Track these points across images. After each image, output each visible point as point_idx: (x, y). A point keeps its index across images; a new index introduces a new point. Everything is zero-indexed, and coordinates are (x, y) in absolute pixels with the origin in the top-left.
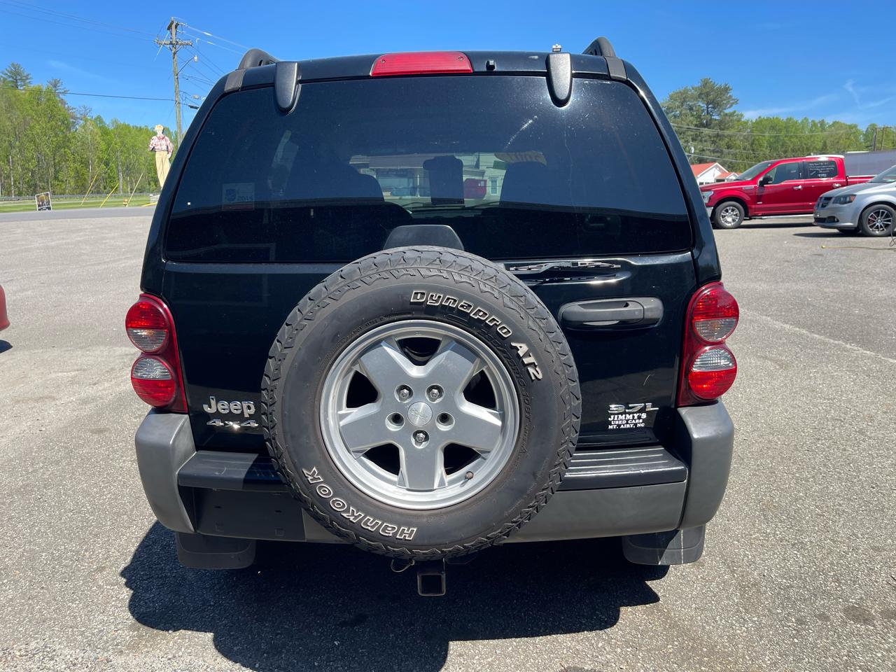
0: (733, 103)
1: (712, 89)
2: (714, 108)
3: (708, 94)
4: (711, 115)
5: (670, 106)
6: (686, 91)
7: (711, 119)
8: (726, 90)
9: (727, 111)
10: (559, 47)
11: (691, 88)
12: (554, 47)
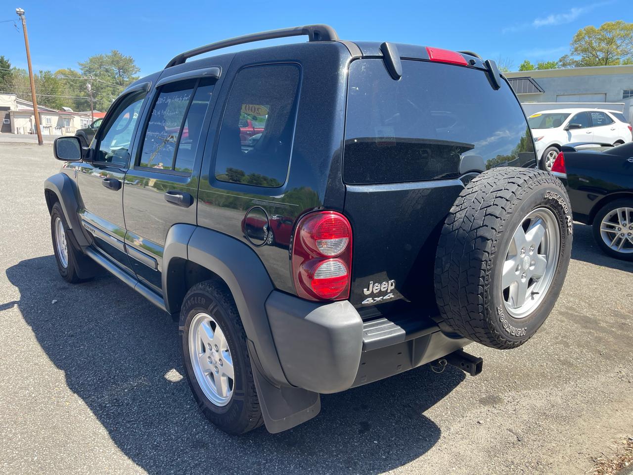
0: (137, 71)
1: (120, 58)
2: (124, 72)
3: (118, 62)
4: (123, 78)
5: (91, 67)
6: (101, 58)
7: (123, 81)
8: (131, 61)
9: (134, 76)
10: (22, 10)
11: (105, 56)
12: (18, 10)
